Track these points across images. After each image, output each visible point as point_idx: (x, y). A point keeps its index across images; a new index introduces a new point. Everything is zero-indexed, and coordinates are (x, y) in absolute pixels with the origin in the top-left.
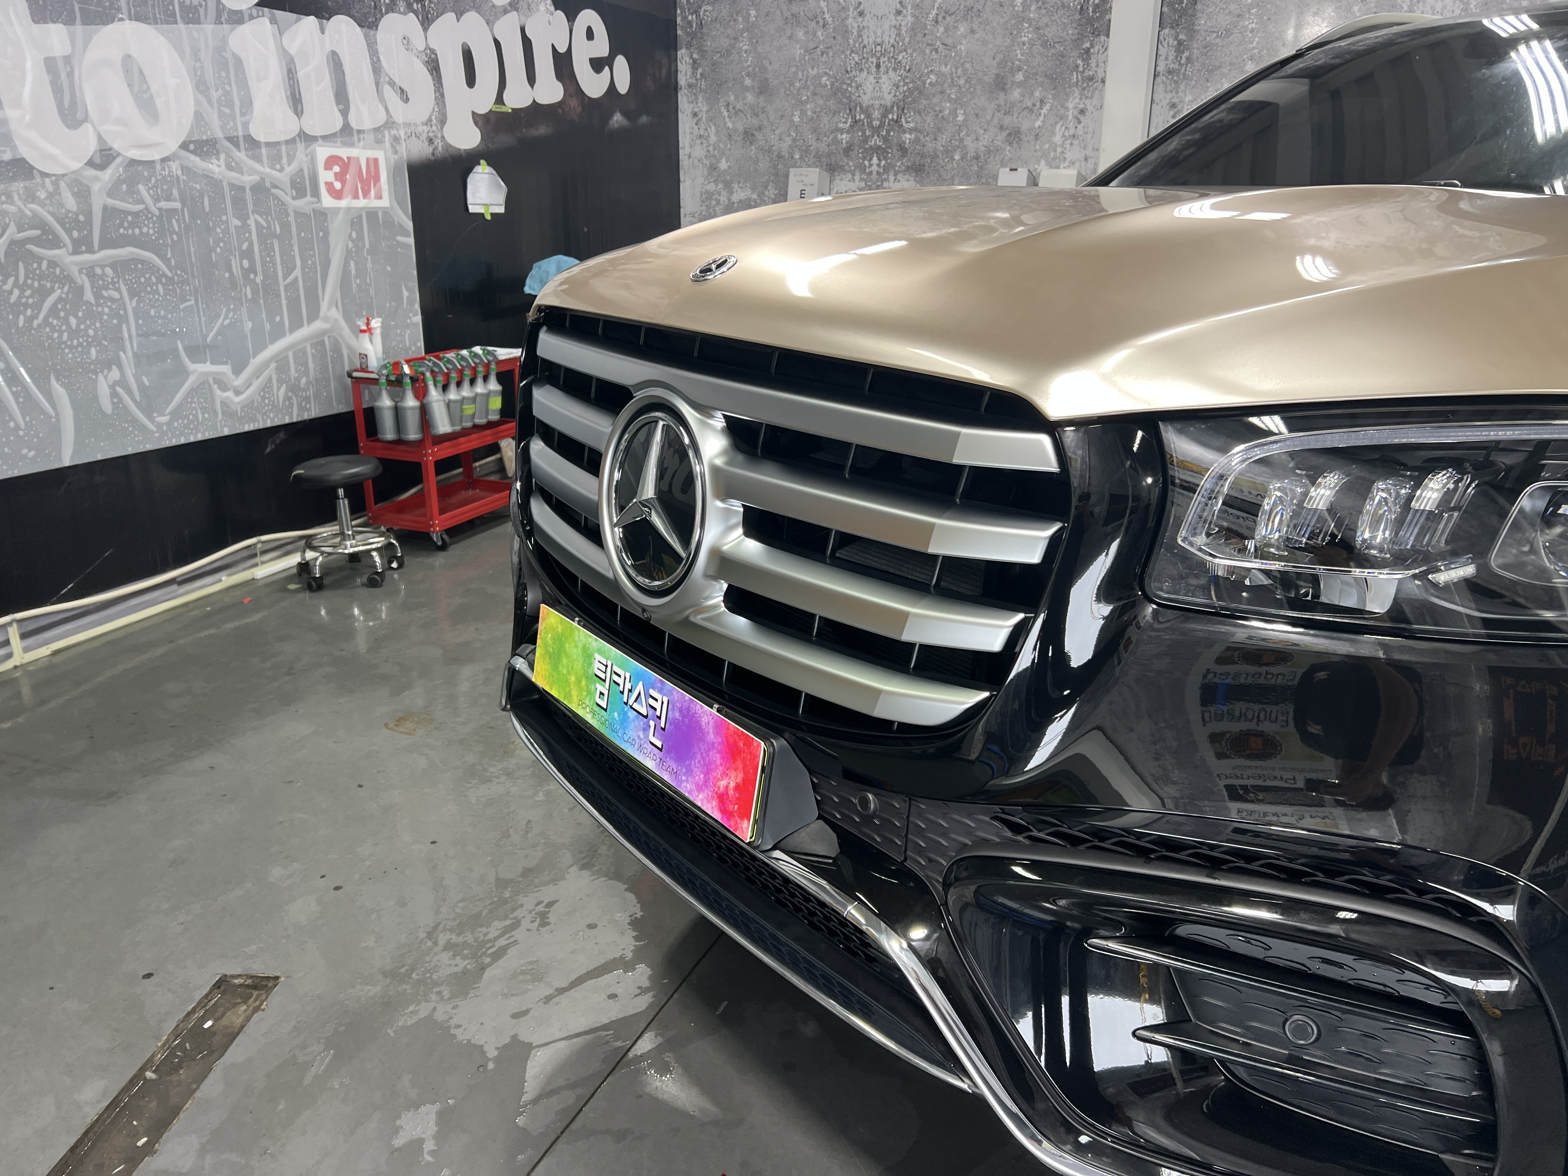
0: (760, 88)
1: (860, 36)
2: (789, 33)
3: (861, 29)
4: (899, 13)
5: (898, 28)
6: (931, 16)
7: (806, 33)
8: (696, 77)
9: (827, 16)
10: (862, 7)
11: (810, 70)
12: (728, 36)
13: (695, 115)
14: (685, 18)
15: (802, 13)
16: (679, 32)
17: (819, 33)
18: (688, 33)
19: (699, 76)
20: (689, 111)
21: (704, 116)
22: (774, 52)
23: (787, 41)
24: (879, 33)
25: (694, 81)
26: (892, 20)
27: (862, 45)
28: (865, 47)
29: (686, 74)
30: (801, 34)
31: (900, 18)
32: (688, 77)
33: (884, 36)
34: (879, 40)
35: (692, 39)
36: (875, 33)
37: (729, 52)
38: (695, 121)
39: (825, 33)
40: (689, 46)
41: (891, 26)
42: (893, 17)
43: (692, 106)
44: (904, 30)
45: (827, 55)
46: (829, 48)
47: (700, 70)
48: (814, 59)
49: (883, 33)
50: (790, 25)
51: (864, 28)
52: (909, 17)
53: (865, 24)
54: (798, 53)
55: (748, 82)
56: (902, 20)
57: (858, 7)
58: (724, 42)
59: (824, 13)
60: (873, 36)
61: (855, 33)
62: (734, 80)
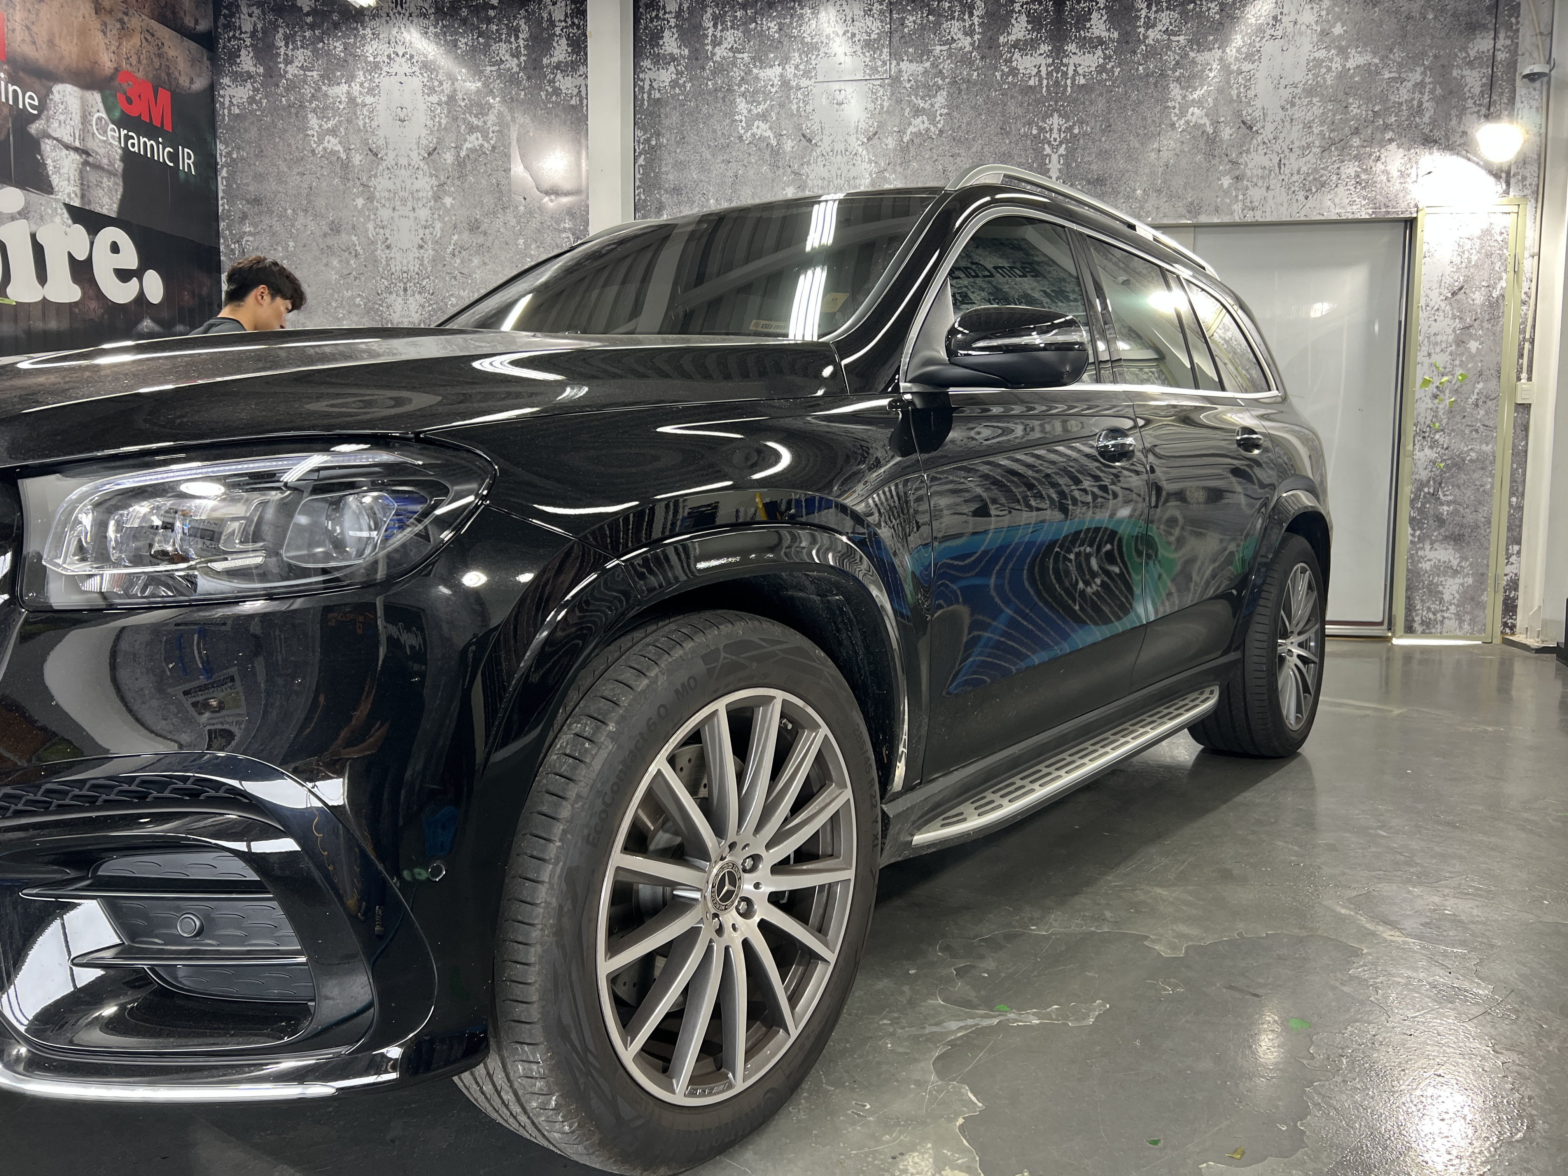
1: (388, 265)
2: (325, 261)
3: (388, 259)
4: (421, 247)
5: (421, 259)
6: (448, 251)
7: (340, 261)
10: (388, 242)
11: (345, 292)
14: (228, 246)
15: (336, 245)
17: (352, 262)
23: (323, 268)
24: (405, 263)
26: (416, 253)
27: (390, 272)
28: (393, 274)
30: (335, 263)
31: (422, 251)
33: (410, 265)
34: (405, 269)
36: (401, 263)
39: (357, 262)
41: (414, 258)
42: (416, 251)
44: (426, 261)
45: (360, 280)
46: (361, 274)
48: (348, 283)
49: (408, 263)
50: (325, 255)
51: (391, 258)
52: (430, 251)
53: (392, 255)
54: (334, 277)
56: (424, 253)
57: (385, 242)
59: (355, 245)
60: (400, 266)
61: (384, 263)
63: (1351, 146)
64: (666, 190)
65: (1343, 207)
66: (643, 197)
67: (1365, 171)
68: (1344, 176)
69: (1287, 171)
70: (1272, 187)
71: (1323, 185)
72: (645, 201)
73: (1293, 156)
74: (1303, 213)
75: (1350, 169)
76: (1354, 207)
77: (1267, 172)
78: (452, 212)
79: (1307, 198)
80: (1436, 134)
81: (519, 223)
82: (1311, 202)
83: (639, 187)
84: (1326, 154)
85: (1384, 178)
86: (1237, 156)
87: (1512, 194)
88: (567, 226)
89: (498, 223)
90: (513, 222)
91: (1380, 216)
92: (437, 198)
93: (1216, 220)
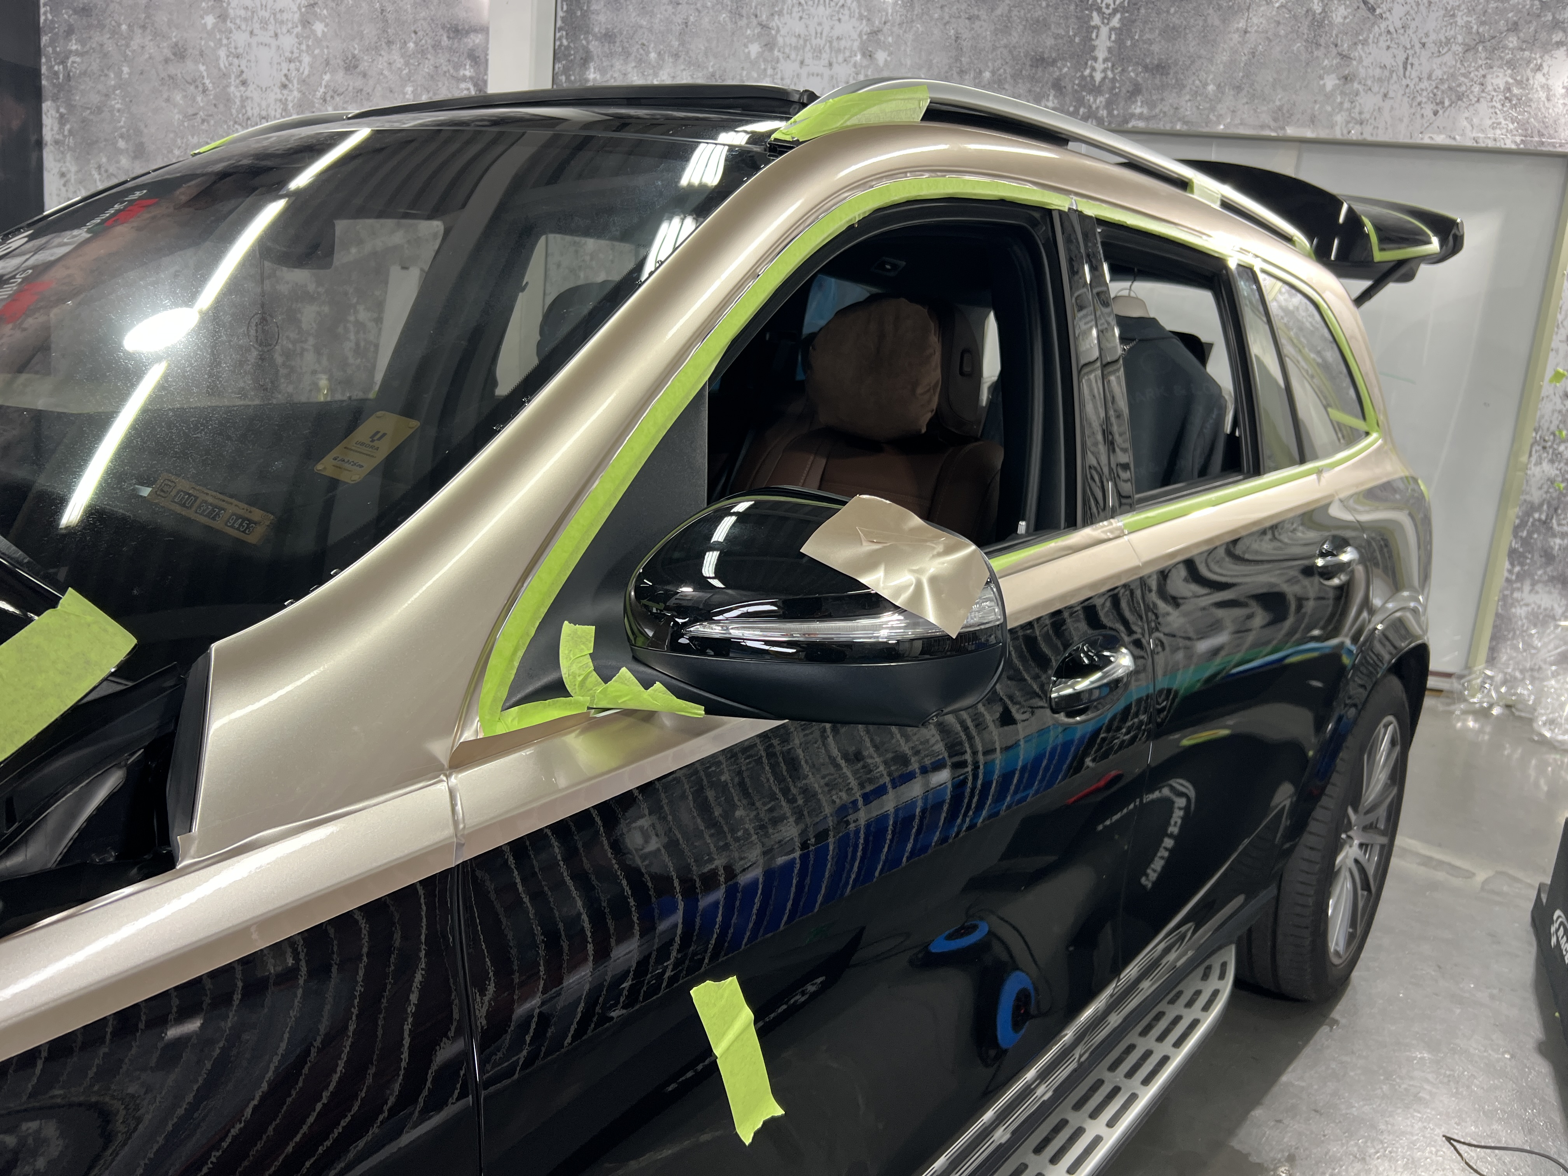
0: (134, 152)
1: (243, 107)
2: (165, 96)
3: (244, 99)
4: (284, 86)
5: (284, 103)
6: (319, 94)
7: (185, 97)
8: (63, 133)
9: (207, 81)
10: (244, 76)
11: (190, 137)
12: (99, 92)
13: (63, 175)
14: (50, 68)
15: (179, 75)
16: (44, 82)
17: (199, 99)
18: (54, 85)
19: (66, 133)
20: (55, 171)
21: (72, 177)
22: (150, 114)
23: (164, 104)
24: (264, 106)
25: (60, 137)
26: (276, 94)
27: (246, 116)
28: (248, 119)
29: (52, 130)
30: (178, 97)
31: (285, 92)
32: (55, 132)
33: (270, 110)
34: (264, 113)
35: (59, 91)
36: (259, 105)
37: (99, 110)
38: (62, 182)
39: (205, 99)
40: (55, 99)
41: (276, 100)
42: (278, 91)
43: (59, 165)
44: (290, 105)
45: (208, 123)
46: (211, 115)
47: (68, 127)
48: (193, 126)
49: (268, 106)
50: (166, 88)
51: (247, 98)
52: (296, 93)
53: (248, 94)
54: (177, 117)
55: (121, 144)
56: (288, 95)
57: (240, 76)
58: (95, 99)
59: (203, 78)
60: (258, 109)
61: (238, 103)
62: (106, 140)
64: (595, 35)
65: (1483, 131)
66: (565, 42)
67: (1519, 83)
68: (1490, 88)
69: (1414, 74)
70: (1391, 94)
71: (1460, 98)
72: (568, 48)
73: (1425, 54)
75: (1500, 79)
76: (1498, 132)
77: (1387, 73)
78: (325, 44)
79: (1436, 113)
81: (407, 64)
82: (1440, 121)
83: (561, 29)
84: (1470, 55)
85: (1543, 95)
86: (1349, 47)
88: (468, 73)
89: (381, 63)
90: (399, 62)
91: (1531, 147)
92: (306, 23)
93: (1309, 134)
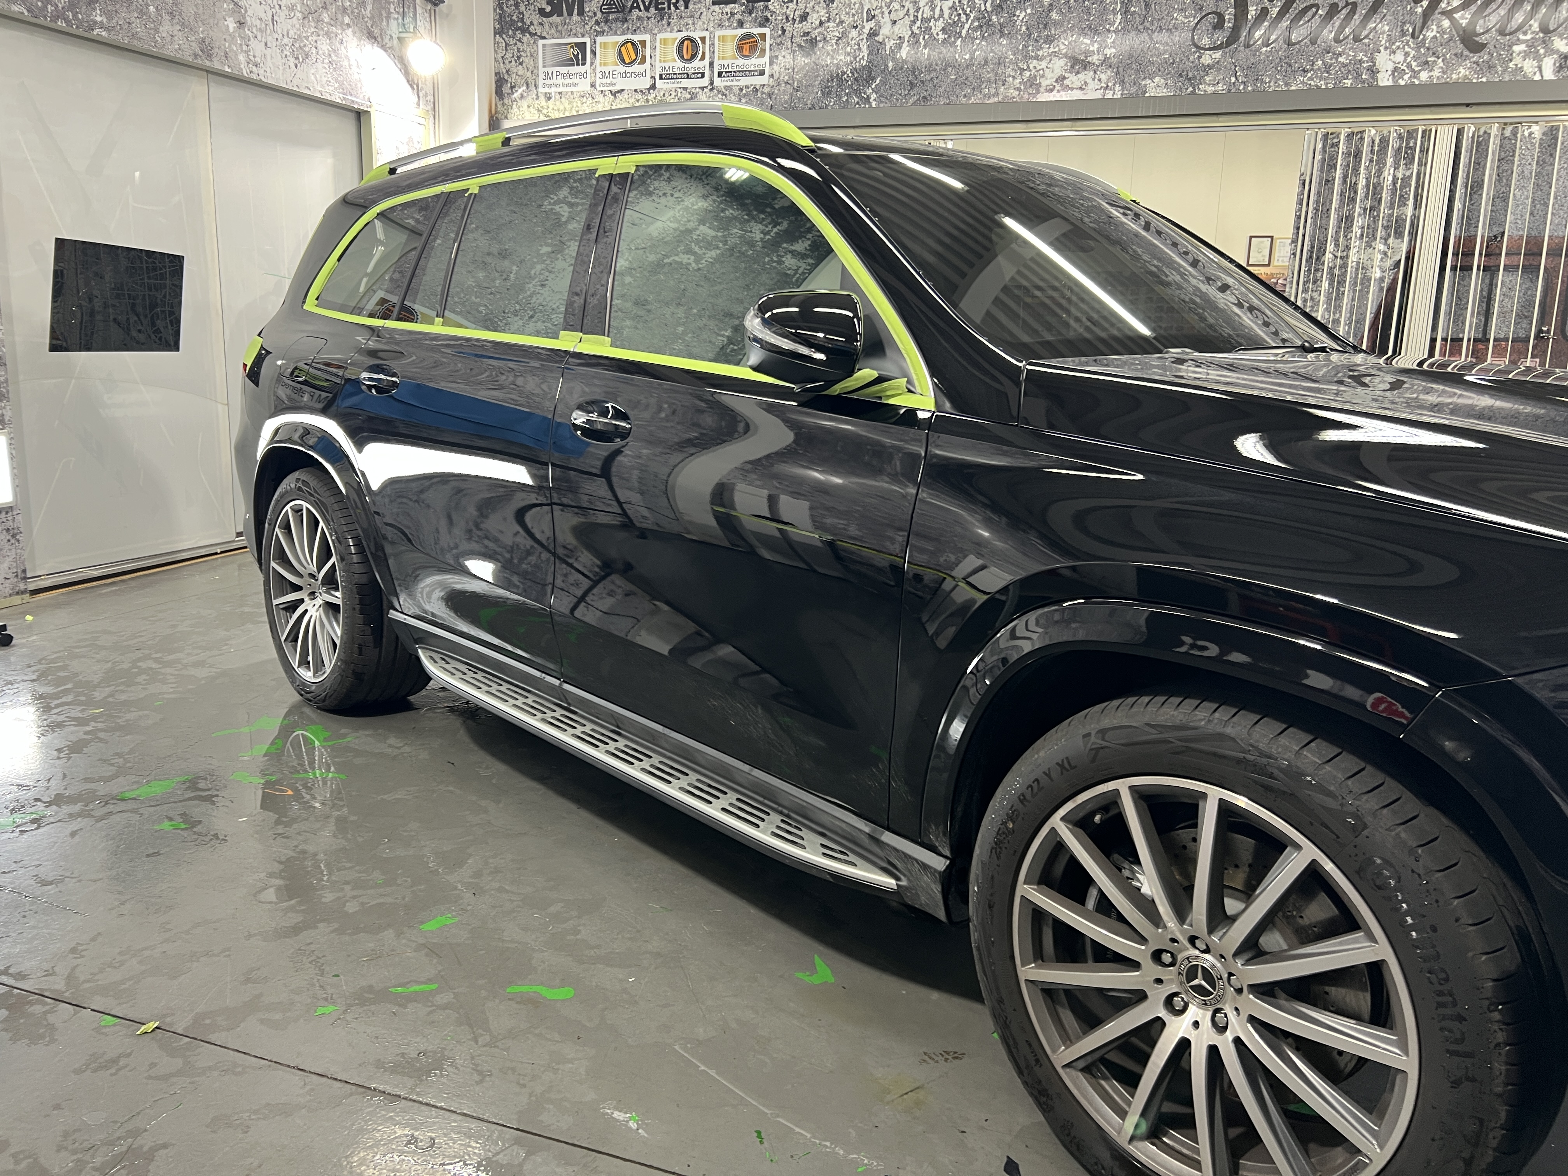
63: (323, 21)
74: (295, 82)
80: (376, 32)
87: (421, 106)
